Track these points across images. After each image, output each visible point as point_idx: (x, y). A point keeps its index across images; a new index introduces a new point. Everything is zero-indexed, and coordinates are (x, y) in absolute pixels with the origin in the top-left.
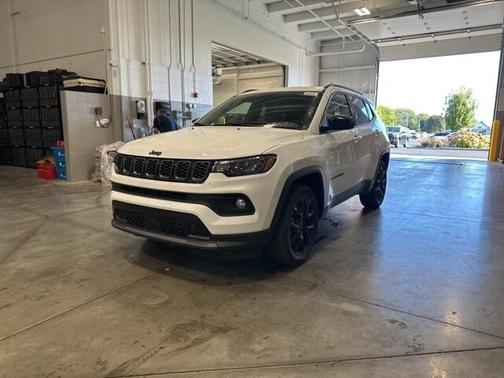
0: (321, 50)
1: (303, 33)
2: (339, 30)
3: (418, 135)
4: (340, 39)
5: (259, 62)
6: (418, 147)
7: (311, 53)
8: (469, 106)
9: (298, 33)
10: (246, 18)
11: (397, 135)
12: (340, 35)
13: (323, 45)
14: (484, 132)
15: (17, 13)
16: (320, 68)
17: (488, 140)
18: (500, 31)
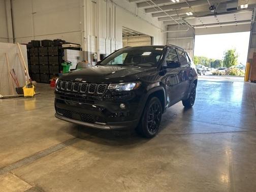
0: (168, 29)
1: (160, 22)
2: (177, 21)
3: (209, 69)
4: (177, 24)
5: (139, 35)
6: (211, 75)
7: (163, 31)
8: (235, 56)
9: (158, 22)
10: (137, 16)
11: (201, 69)
13: (169, 27)
14: (242, 68)
15: (35, 13)
16: (167, 38)
17: (244, 72)
18: (250, 23)
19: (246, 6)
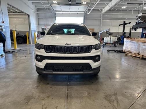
2: (45, 6)
7: (35, 12)
9: (32, 5)
12: (45, 8)
13: (38, 10)
16: (38, 17)
18: (84, 13)
19: (85, 3)
